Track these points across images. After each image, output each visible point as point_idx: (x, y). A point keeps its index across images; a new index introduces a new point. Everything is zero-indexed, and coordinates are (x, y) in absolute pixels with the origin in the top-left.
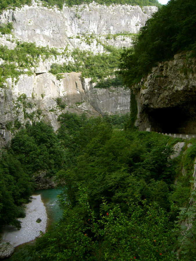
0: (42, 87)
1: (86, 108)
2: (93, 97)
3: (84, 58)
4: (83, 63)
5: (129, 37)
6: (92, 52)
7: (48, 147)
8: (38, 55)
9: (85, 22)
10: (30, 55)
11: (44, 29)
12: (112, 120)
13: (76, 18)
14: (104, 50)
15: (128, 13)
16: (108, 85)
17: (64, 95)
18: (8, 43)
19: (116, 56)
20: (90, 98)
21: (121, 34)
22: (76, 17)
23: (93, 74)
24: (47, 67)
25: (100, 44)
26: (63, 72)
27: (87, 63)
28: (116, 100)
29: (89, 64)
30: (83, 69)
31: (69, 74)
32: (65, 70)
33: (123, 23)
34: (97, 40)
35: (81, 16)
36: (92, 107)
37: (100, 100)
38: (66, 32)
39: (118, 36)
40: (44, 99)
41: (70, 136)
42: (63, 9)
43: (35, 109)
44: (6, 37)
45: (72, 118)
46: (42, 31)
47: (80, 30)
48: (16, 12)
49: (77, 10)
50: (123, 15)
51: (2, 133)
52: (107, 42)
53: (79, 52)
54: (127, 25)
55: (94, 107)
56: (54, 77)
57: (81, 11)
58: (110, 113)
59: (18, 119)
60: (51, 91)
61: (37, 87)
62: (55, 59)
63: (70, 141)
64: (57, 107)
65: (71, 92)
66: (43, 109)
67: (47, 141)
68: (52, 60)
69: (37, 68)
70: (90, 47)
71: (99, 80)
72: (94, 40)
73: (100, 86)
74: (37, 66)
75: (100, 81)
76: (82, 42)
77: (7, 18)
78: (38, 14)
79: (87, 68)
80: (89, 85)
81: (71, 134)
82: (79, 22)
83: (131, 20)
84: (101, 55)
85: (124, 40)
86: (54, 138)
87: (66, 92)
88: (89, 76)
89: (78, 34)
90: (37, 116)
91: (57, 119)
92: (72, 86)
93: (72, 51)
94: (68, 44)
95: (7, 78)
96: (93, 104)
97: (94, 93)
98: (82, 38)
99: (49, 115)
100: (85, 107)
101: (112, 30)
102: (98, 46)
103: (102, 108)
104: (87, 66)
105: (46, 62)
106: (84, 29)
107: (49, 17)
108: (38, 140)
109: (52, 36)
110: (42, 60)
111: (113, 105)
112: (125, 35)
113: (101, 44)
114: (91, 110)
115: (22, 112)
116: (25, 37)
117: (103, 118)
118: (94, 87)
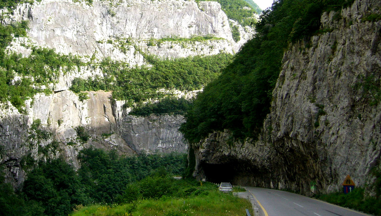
0: (59, 109)
1: (115, 142)
2: (126, 127)
3: (117, 71)
4: (115, 79)
5: (179, 44)
6: (127, 63)
7: (70, 195)
8: (58, 67)
9: (121, 21)
10: (49, 66)
11: (65, 29)
12: (150, 161)
13: (109, 16)
14: (144, 61)
15: (180, 11)
16: (148, 111)
17: (87, 122)
18: (22, 49)
19: (160, 71)
20: (122, 129)
21: (168, 39)
22: (110, 14)
23: (128, 95)
24: (68, 83)
25: (138, 52)
26: (88, 90)
27: (120, 79)
28: (157, 133)
29: (123, 80)
30: (115, 87)
31: (95, 92)
32: (91, 87)
33: (171, 24)
34: (135, 46)
35: (116, 13)
36: (124, 142)
37: (136, 133)
38: (95, 34)
39: (164, 42)
40: (61, 127)
41: (95, 182)
42: (93, 3)
43: (50, 141)
44: (20, 40)
45: (97, 156)
46: (63, 31)
47: (113, 32)
48: (34, 6)
49: (111, 4)
50: (173, 13)
51: (15, 172)
52: (149, 49)
53: (111, 63)
54: (177, 26)
55: (126, 142)
56: (75, 97)
57: (116, 7)
58: (148, 152)
59: (31, 154)
60: (71, 117)
61: (54, 110)
62: (77, 72)
63: (95, 188)
64: (77, 138)
65: (97, 119)
66: (60, 141)
67: (68, 186)
68: (74, 72)
69: (56, 84)
70: (125, 57)
71: (135, 104)
72: (131, 46)
73: (136, 112)
74: (56, 82)
75: (138, 105)
76: (115, 48)
77: (22, 13)
78: (60, 9)
79: (119, 86)
80: (121, 110)
81: (95, 178)
82: (113, 20)
83: (183, 19)
84: (140, 68)
85: (171, 47)
86: (77, 182)
87: (91, 118)
88: (122, 97)
89: (109, 37)
90: (52, 151)
91: (76, 156)
92: (98, 111)
93: (101, 60)
94: (96, 51)
95: (25, 100)
96: (125, 137)
97: (128, 122)
98: (115, 43)
99: (66, 149)
100: (114, 140)
101: (156, 32)
102: (136, 55)
103: (138, 143)
104: (119, 83)
105: (67, 76)
106: (119, 30)
107: (74, 14)
108: (58, 184)
109: (75, 39)
110: (62, 73)
111: (153, 139)
112: (174, 40)
113: (140, 53)
114: (122, 145)
115: (37, 144)
116: (42, 39)
117: (139, 158)
118: (128, 113)
